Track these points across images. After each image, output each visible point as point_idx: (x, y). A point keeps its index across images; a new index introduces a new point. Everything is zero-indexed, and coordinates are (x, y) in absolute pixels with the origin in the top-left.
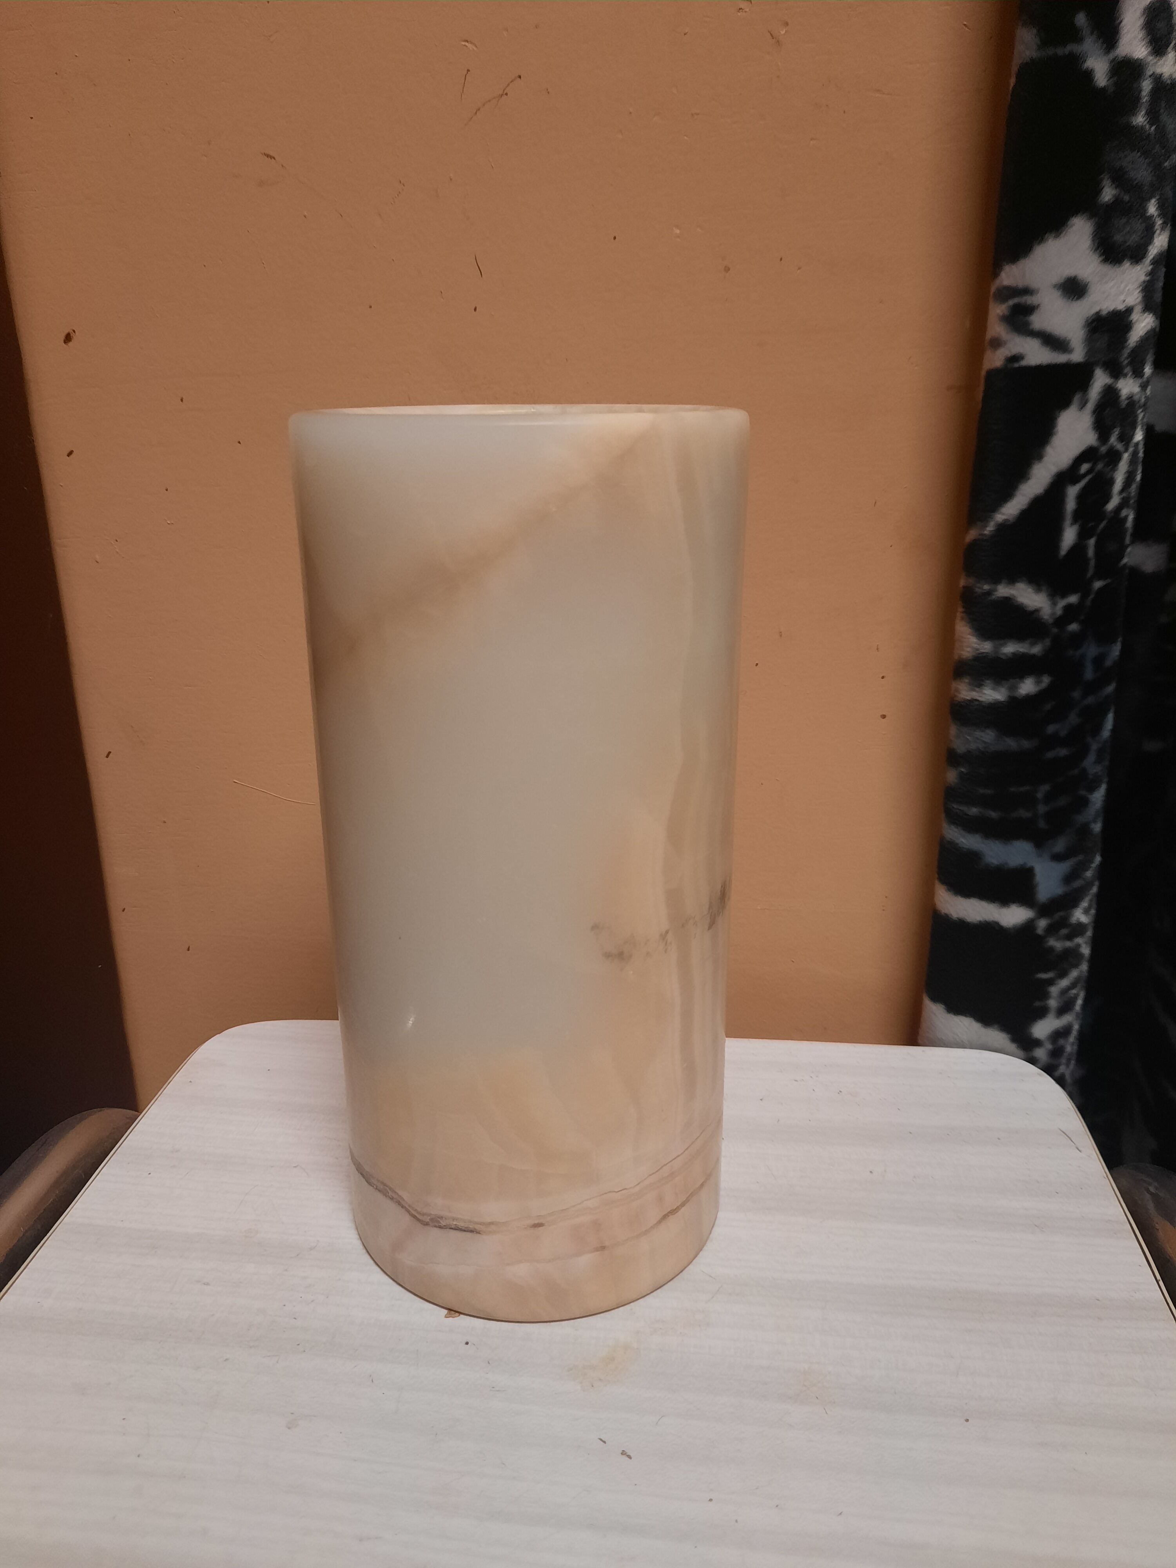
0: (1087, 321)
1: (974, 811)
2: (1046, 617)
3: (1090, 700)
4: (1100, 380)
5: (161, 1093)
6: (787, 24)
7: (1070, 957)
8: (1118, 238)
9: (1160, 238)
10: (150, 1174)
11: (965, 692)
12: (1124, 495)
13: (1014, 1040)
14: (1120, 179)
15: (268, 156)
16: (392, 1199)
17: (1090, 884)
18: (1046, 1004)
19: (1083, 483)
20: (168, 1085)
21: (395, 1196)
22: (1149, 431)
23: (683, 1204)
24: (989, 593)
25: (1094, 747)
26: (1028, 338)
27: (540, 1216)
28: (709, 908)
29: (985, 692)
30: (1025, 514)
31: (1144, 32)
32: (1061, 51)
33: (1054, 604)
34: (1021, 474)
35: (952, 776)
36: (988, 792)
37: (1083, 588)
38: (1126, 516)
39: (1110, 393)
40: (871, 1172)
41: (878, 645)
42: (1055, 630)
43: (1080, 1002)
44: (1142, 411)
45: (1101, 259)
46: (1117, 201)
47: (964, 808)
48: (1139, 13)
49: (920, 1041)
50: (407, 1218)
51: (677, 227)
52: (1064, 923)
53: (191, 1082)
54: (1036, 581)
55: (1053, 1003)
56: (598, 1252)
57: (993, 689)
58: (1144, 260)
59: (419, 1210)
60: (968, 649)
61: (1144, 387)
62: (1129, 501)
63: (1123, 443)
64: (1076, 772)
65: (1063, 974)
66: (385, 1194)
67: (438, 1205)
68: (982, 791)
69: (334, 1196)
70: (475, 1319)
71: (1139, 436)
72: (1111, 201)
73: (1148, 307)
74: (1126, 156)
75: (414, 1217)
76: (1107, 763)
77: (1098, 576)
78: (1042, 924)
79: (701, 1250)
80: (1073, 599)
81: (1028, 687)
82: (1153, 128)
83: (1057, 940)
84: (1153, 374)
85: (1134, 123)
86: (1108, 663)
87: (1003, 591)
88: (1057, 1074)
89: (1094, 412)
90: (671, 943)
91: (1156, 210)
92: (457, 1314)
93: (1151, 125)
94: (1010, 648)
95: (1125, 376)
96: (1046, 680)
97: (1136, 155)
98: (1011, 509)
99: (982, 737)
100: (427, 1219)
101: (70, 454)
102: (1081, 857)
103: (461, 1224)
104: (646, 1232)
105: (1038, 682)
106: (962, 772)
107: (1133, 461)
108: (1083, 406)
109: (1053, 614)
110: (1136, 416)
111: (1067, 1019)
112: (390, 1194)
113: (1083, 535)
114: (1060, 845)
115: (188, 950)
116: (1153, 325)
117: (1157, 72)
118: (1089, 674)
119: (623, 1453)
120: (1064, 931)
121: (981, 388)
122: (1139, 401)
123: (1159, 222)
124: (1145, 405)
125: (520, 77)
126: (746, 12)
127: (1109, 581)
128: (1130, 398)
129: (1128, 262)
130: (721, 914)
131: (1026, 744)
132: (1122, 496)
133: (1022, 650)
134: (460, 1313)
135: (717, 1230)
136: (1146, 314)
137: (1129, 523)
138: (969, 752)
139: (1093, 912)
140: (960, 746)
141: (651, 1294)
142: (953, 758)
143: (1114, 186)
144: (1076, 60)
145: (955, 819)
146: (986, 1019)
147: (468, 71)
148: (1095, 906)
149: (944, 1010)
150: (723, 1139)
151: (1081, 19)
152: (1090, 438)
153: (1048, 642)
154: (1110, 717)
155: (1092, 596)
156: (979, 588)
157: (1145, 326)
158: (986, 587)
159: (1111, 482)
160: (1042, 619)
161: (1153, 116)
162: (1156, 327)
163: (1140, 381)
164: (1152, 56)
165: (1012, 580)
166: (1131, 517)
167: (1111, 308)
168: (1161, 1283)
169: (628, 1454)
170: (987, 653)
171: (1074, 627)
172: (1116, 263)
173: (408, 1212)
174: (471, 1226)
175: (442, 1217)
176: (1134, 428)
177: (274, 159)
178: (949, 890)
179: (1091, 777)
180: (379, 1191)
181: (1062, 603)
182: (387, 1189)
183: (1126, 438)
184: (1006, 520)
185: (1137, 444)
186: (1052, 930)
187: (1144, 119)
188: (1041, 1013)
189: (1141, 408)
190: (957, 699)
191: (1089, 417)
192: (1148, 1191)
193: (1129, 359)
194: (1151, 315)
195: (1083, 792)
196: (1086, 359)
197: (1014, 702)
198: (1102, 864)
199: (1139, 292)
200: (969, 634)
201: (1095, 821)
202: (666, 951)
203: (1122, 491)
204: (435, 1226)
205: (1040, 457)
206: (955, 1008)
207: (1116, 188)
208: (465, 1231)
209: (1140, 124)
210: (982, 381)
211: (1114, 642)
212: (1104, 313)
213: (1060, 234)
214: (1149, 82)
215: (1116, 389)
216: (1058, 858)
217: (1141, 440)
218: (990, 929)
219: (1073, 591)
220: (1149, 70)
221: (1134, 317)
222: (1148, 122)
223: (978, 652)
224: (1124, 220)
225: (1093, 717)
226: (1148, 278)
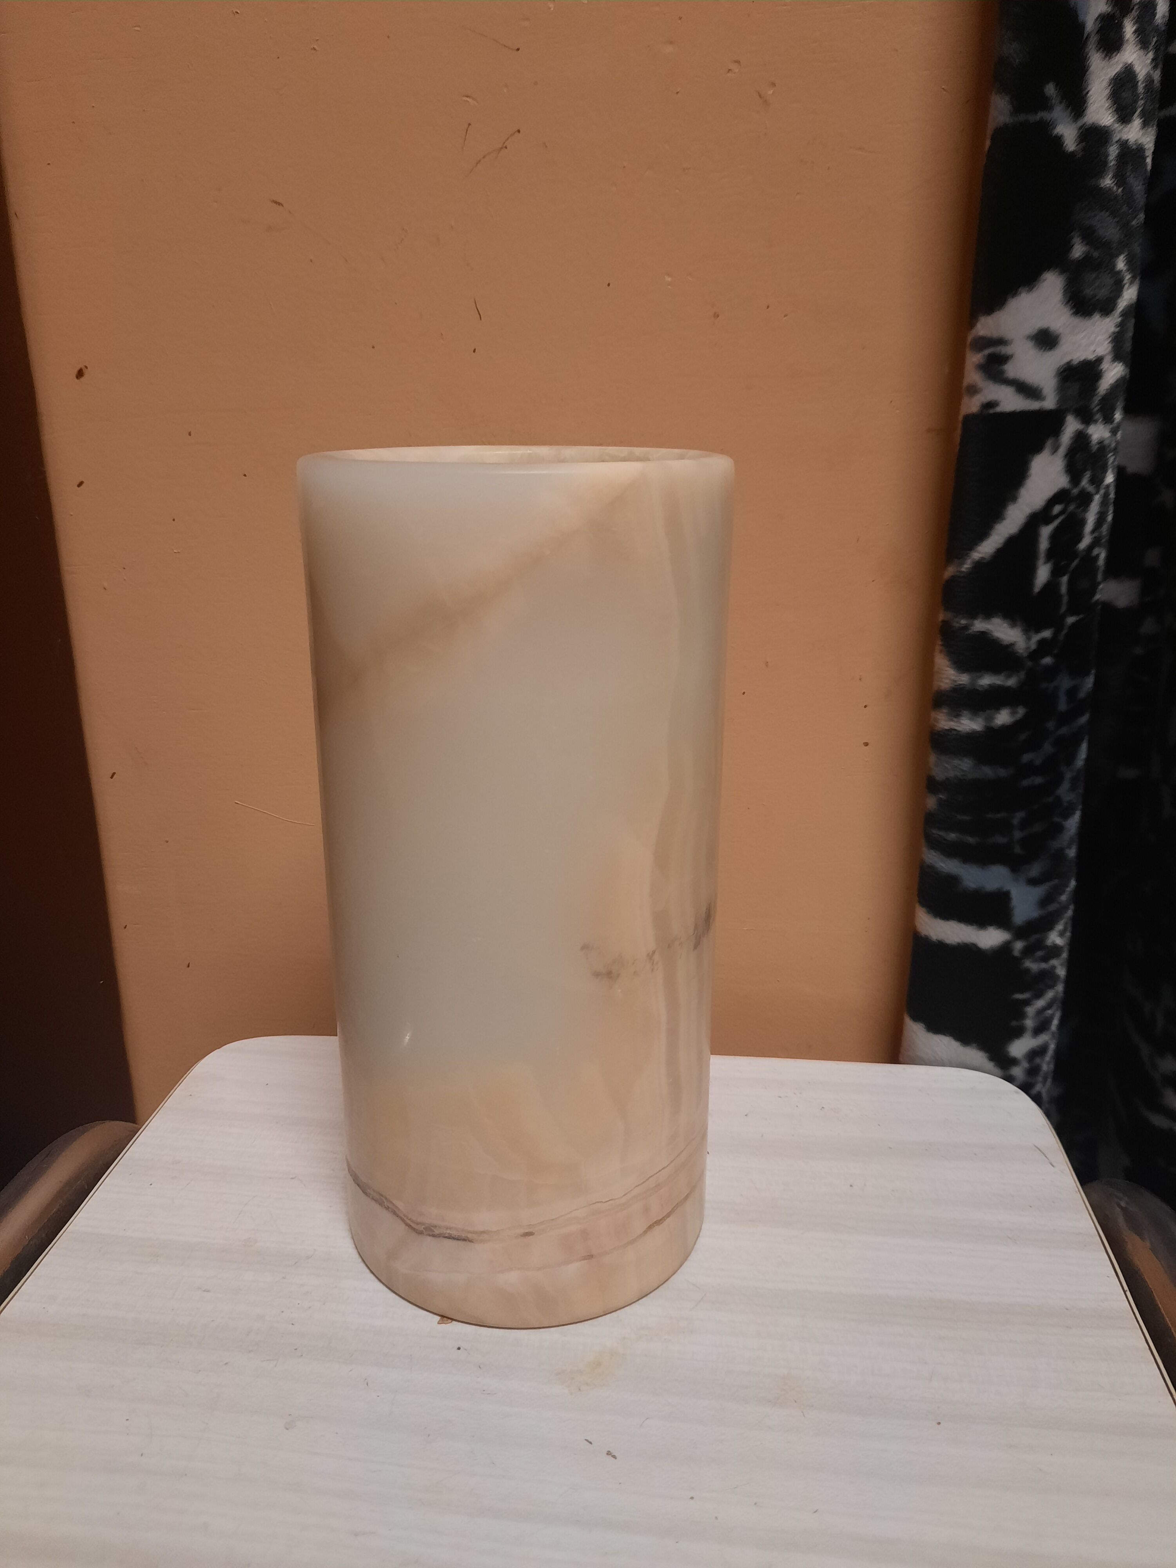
0: (1059, 369)
1: (952, 836)
2: (1021, 651)
3: (1064, 730)
4: (1072, 426)
5: (162, 1107)
6: (774, 85)
7: (1046, 979)
8: (1088, 292)
9: (1129, 291)
10: (151, 1185)
11: (944, 722)
12: (1096, 534)
13: (992, 1058)
14: (1089, 236)
15: (276, 202)
16: (387, 1208)
17: (1066, 908)
18: (1023, 1024)
19: (1056, 523)
20: (169, 1098)
21: (390, 1206)
22: (1121, 473)
23: (668, 1215)
24: (966, 627)
25: (1068, 775)
26: (1002, 386)
27: (530, 1225)
28: (694, 931)
29: (962, 722)
30: (1000, 553)
31: (1110, 101)
32: (1033, 118)
33: (1029, 639)
34: (996, 514)
35: (931, 802)
36: (966, 818)
37: (1056, 623)
38: (1097, 554)
39: (1081, 438)
40: (851, 1186)
41: (861, 676)
42: (1029, 664)
43: (1055, 1022)
44: (1113, 455)
45: (1072, 312)
46: (1086, 260)
47: (942, 833)
48: (1105, 84)
49: (901, 1059)
50: (402, 1227)
51: (669, 275)
52: (1039, 945)
53: (191, 1095)
54: (1011, 616)
55: (1029, 1023)
56: (585, 1261)
57: (970, 719)
58: (1114, 312)
59: (414, 1219)
60: (947, 681)
61: (1114, 432)
62: (1101, 540)
63: (1094, 486)
64: (1050, 799)
65: (1039, 995)
66: (381, 1204)
67: (432, 1214)
68: (959, 817)
69: (330, 1207)
70: (468, 1325)
71: (1110, 478)
72: (1081, 258)
73: (1117, 356)
74: (1095, 216)
75: (409, 1226)
76: (1081, 791)
77: (1071, 611)
78: (1019, 946)
79: (686, 1260)
80: (1047, 634)
81: (1003, 717)
82: (1120, 190)
83: (1035, 961)
84: (1123, 419)
85: (1102, 185)
86: (1082, 695)
87: (979, 625)
88: (1034, 1091)
89: (1066, 456)
90: (657, 963)
91: (1124, 266)
92: (450, 1321)
93: (1119, 187)
94: (986, 681)
95: (1096, 422)
96: (1021, 711)
97: (1105, 214)
98: (987, 548)
99: (960, 765)
100: (421, 1228)
101: (80, 484)
102: (1056, 882)
103: (454, 1233)
104: (633, 1241)
105: (1013, 713)
106: (941, 798)
107: (1104, 503)
108: (1055, 450)
109: (1027, 648)
110: (1106, 461)
111: (1043, 1038)
112: (385, 1204)
113: (1056, 573)
114: (1035, 870)
115: (188, 966)
116: (1123, 373)
117: (1123, 138)
118: (1063, 705)
119: (609, 1453)
120: (1040, 954)
121: (959, 432)
122: (1110, 445)
123: (1128, 277)
124: (1115, 449)
125: (519, 131)
126: (735, 73)
127: (1081, 616)
128: (1101, 442)
129: (1098, 314)
130: (706, 936)
131: (1002, 772)
132: (1094, 536)
133: (998, 682)
134: (452, 1320)
135: (701, 1241)
136: (1116, 363)
137: (1101, 561)
138: (947, 779)
139: (1068, 934)
140: (939, 774)
141: (637, 1302)
142: (932, 785)
143: (1084, 243)
144: (1045, 127)
145: (935, 844)
146: (964, 1038)
147: (469, 124)
148: (1069, 928)
149: (924, 1029)
150: (708, 1153)
151: (1050, 89)
152: (1062, 481)
153: (1022, 675)
154: (1084, 746)
155: (1065, 631)
156: (957, 623)
157: (1114, 375)
158: (963, 622)
159: (1083, 522)
160: (1018, 652)
161: (1120, 179)
162: (1126, 375)
163: (1111, 426)
164: (1118, 123)
165: (988, 615)
166: (1103, 556)
167: (1082, 358)
168: (1128, 1293)
169: (613, 1454)
170: (964, 684)
171: (1047, 660)
172: (1086, 316)
173: (403, 1220)
174: (463, 1235)
175: (436, 1227)
176: (1104, 471)
177: (282, 205)
178: (929, 913)
179: (1065, 804)
180: (375, 1200)
181: (1036, 638)
182: (383, 1198)
183: (1097, 481)
184: (983, 558)
185: (1108, 486)
186: (1028, 952)
187: (1112, 181)
188: (1019, 1032)
189: (1112, 452)
190: (936, 729)
191: (1061, 461)
192: (1119, 1205)
193: (1100, 406)
194: (1121, 364)
195: (1056, 819)
196: (1058, 405)
197: (991, 732)
198: (1077, 889)
199: (1110, 342)
200: (948, 667)
201: (1069, 847)
202: (652, 970)
203: (1093, 532)
204: (430, 1235)
205: (1014, 499)
206: (934, 1027)
207: (1087, 244)
208: (458, 1240)
209: (1108, 186)
210: (960, 425)
211: (1088, 674)
212: (1075, 362)
213: (1033, 288)
214: (1116, 147)
215: (1087, 434)
216: (1033, 882)
217: (1112, 482)
218: (969, 951)
219: (1046, 627)
220: (1116, 136)
221: (1105, 366)
222: (1116, 183)
223: (956, 684)
224: (1094, 275)
225: (1068, 747)
226: (1117, 330)
